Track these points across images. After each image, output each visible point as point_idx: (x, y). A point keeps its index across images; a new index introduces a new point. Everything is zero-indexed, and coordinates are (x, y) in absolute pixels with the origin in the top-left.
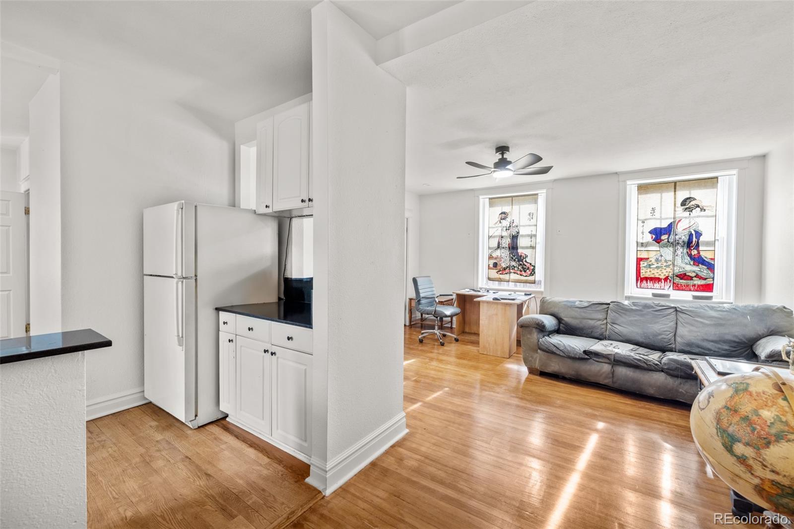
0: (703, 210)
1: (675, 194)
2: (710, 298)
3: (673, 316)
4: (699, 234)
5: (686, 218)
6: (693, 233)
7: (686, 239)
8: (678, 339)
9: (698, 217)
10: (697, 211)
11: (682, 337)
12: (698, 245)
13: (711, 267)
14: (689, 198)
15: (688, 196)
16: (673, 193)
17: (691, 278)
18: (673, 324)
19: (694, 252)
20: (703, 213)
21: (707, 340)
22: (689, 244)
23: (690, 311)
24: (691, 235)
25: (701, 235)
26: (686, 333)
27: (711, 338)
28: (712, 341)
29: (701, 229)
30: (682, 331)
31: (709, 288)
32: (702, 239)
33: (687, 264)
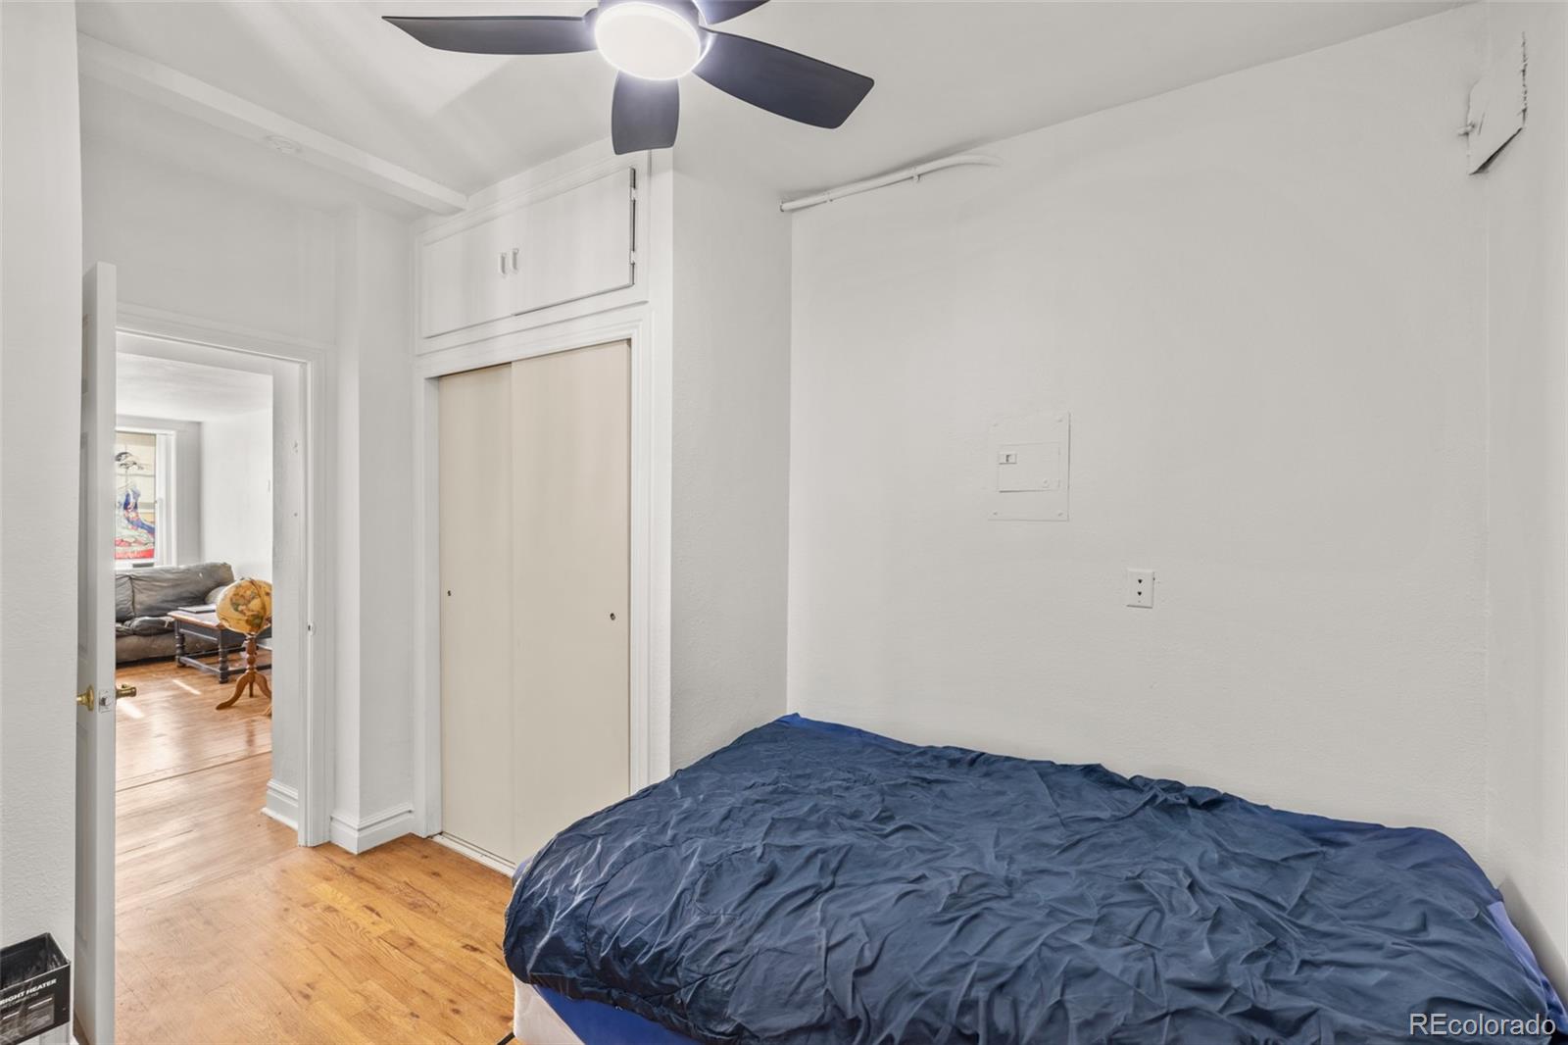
0: (140, 468)
2: (151, 565)
3: (129, 584)
4: (137, 495)
5: (121, 475)
6: (131, 493)
7: (123, 501)
8: (138, 606)
9: (136, 475)
10: (133, 469)
11: (141, 603)
12: (136, 507)
13: (151, 531)
14: (125, 453)
15: (124, 451)
17: (130, 544)
18: (129, 592)
19: (132, 515)
20: (140, 472)
21: (167, 601)
22: (126, 505)
23: (148, 577)
24: (128, 496)
25: (139, 495)
26: (146, 599)
27: (170, 599)
28: (172, 601)
29: (138, 488)
30: (139, 597)
31: (150, 554)
32: (140, 500)
33: (124, 528)
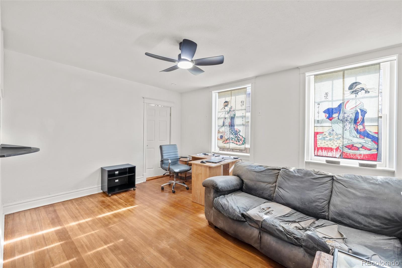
0: (367, 92)
1: (344, 81)
2: (374, 166)
3: (329, 185)
4: (364, 112)
5: (353, 99)
6: (359, 111)
7: (353, 117)
8: (332, 208)
9: (363, 98)
10: (362, 94)
11: (334, 206)
12: (363, 121)
13: (376, 140)
14: (356, 83)
15: (354, 81)
16: (342, 80)
17: (358, 149)
18: (327, 192)
19: (360, 127)
20: (367, 95)
21: (358, 213)
22: (356, 121)
23: (345, 181)
24: (357, 113)
25: (365, 112)
26: (339, 203)
27: (362, 211)
28: (363, 215)
29: (366, 108)
30: (335, 200)
31: (374, 157)
32: (366, 116)
33: (354, 137)
